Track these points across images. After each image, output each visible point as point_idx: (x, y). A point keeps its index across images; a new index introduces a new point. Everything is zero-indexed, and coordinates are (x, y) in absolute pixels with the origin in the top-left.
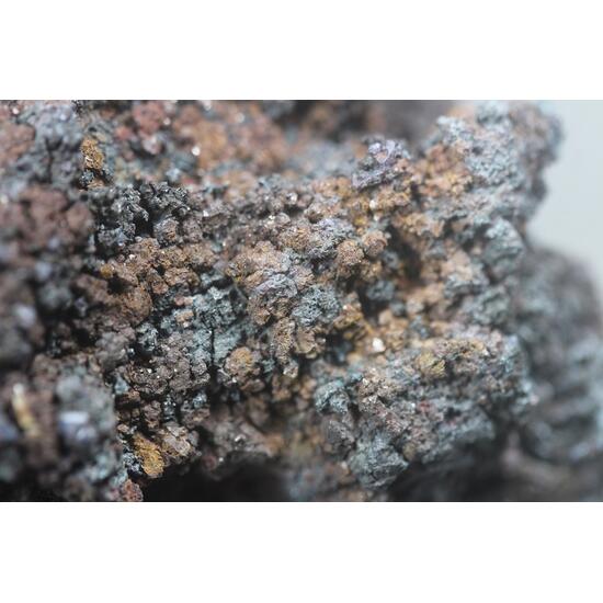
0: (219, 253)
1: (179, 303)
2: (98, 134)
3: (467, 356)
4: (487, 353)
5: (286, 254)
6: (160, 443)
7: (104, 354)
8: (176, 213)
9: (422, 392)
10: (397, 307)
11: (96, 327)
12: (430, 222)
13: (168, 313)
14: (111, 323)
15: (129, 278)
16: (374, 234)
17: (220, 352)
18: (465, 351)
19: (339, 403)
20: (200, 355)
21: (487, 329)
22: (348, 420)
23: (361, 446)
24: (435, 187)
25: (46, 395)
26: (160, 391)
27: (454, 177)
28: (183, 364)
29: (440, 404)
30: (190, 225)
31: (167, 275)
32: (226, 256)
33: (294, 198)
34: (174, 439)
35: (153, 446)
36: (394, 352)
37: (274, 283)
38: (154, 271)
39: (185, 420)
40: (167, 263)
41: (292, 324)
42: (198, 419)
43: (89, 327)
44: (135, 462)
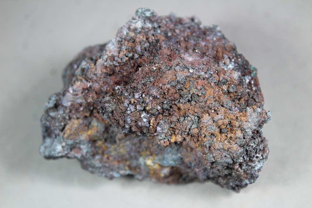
0: (200, 111)
1: (190, 116)
2: (190, 82)
3: (232, 149)
4: (235, 150)
5: (210, 117)
6: (176, 137)
7: (172, 119)
9: (222, 151)
10: (226, 134)
11: (173, 114)
12: (237, 124)
13: (187, 117)
14: (176, 114)
15: (182, 109)
16: (227, 121)
17: (192, 127)
18: (232, 148)
19: (208, 146)
20: (189, 127)
21: (239, 146)
22: (208, 149)
23: (208, 154)
24: (241, 118)
25: (158, 121)
26: (180, 129)
27: (245, 119)
28: (185, 127)
29: (224, 154)
30: (197, 104)
31: (190, 111)
32: (201, 112)
33: (216, 109)
34: (178, 137)
35: (175, 137)
36: (221, 142)
37: (205, 121)
38: (187, 109)
39: (182, 136)
40: (190, 109)
41: (206, 129)
42: (184, 136)
43: (171, 113)
44: (170, 138)
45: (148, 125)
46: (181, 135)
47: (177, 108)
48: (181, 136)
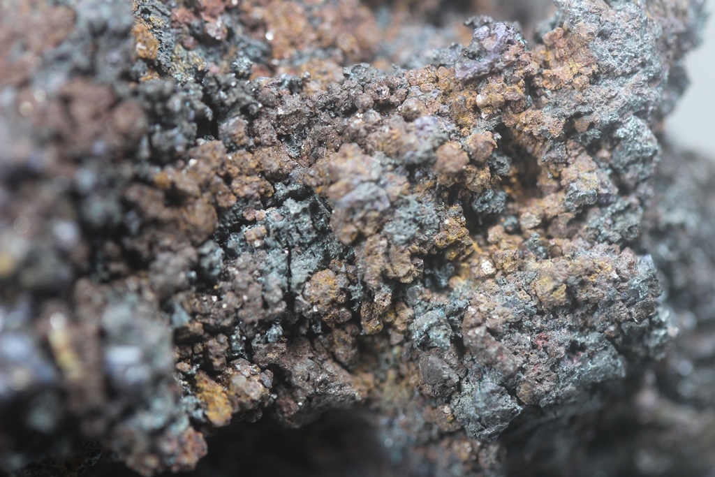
0: (297, 158)
1: (249, 218)
2: (152, 17)
3: (593, 279)
4: (616, 276)
5: (377, 159)
6: (228, 385)
7: (160, 278)
8: (245, 111)
9: (538, 322)
10: (509, 221)
11: (151, 245)
12: (549, 121)
13: (236, 229)
14: (168, 242)
15: (189, 189)
16: (481, 135)
17: (298, 276)
18: (590, 273)
19: (440, 336)
20: (275, 279)
21: (616, 247)
22: (451, 356)
23: (466, 387)
24: (554, 78)
25: (90, 327)
26: (227, 322)
27: (577, 66)
28: (254, 290)
29: (561, 336)
30: (262, 124)
31: (235, 184)
32: (304, 161)
33: (386, 92)
34: (243, 379)
35: (219, 388)
36: (505, 274)
37: (362, 192)
38: (219, 180)
39: (257, 356)
40: (235, 170)
41: (384, 242)
42: (272, 356)
43: (142, 247)
44: (198, 406)
45: (48, 373)
46: (249, 353)
47: (160, 194)
48: (252, 362)
